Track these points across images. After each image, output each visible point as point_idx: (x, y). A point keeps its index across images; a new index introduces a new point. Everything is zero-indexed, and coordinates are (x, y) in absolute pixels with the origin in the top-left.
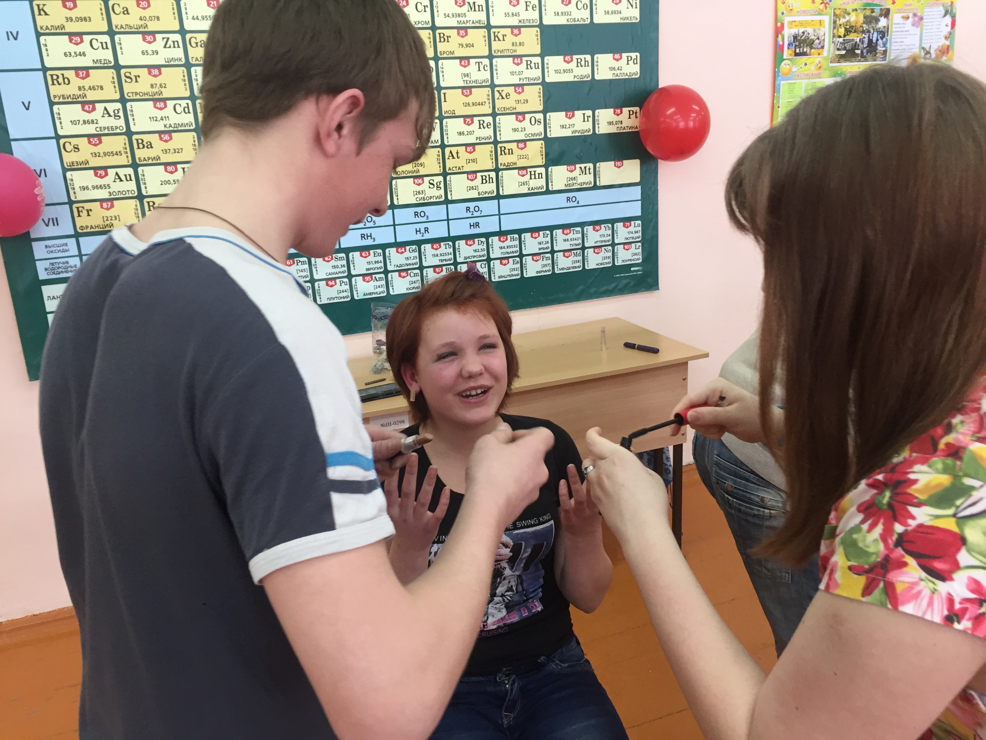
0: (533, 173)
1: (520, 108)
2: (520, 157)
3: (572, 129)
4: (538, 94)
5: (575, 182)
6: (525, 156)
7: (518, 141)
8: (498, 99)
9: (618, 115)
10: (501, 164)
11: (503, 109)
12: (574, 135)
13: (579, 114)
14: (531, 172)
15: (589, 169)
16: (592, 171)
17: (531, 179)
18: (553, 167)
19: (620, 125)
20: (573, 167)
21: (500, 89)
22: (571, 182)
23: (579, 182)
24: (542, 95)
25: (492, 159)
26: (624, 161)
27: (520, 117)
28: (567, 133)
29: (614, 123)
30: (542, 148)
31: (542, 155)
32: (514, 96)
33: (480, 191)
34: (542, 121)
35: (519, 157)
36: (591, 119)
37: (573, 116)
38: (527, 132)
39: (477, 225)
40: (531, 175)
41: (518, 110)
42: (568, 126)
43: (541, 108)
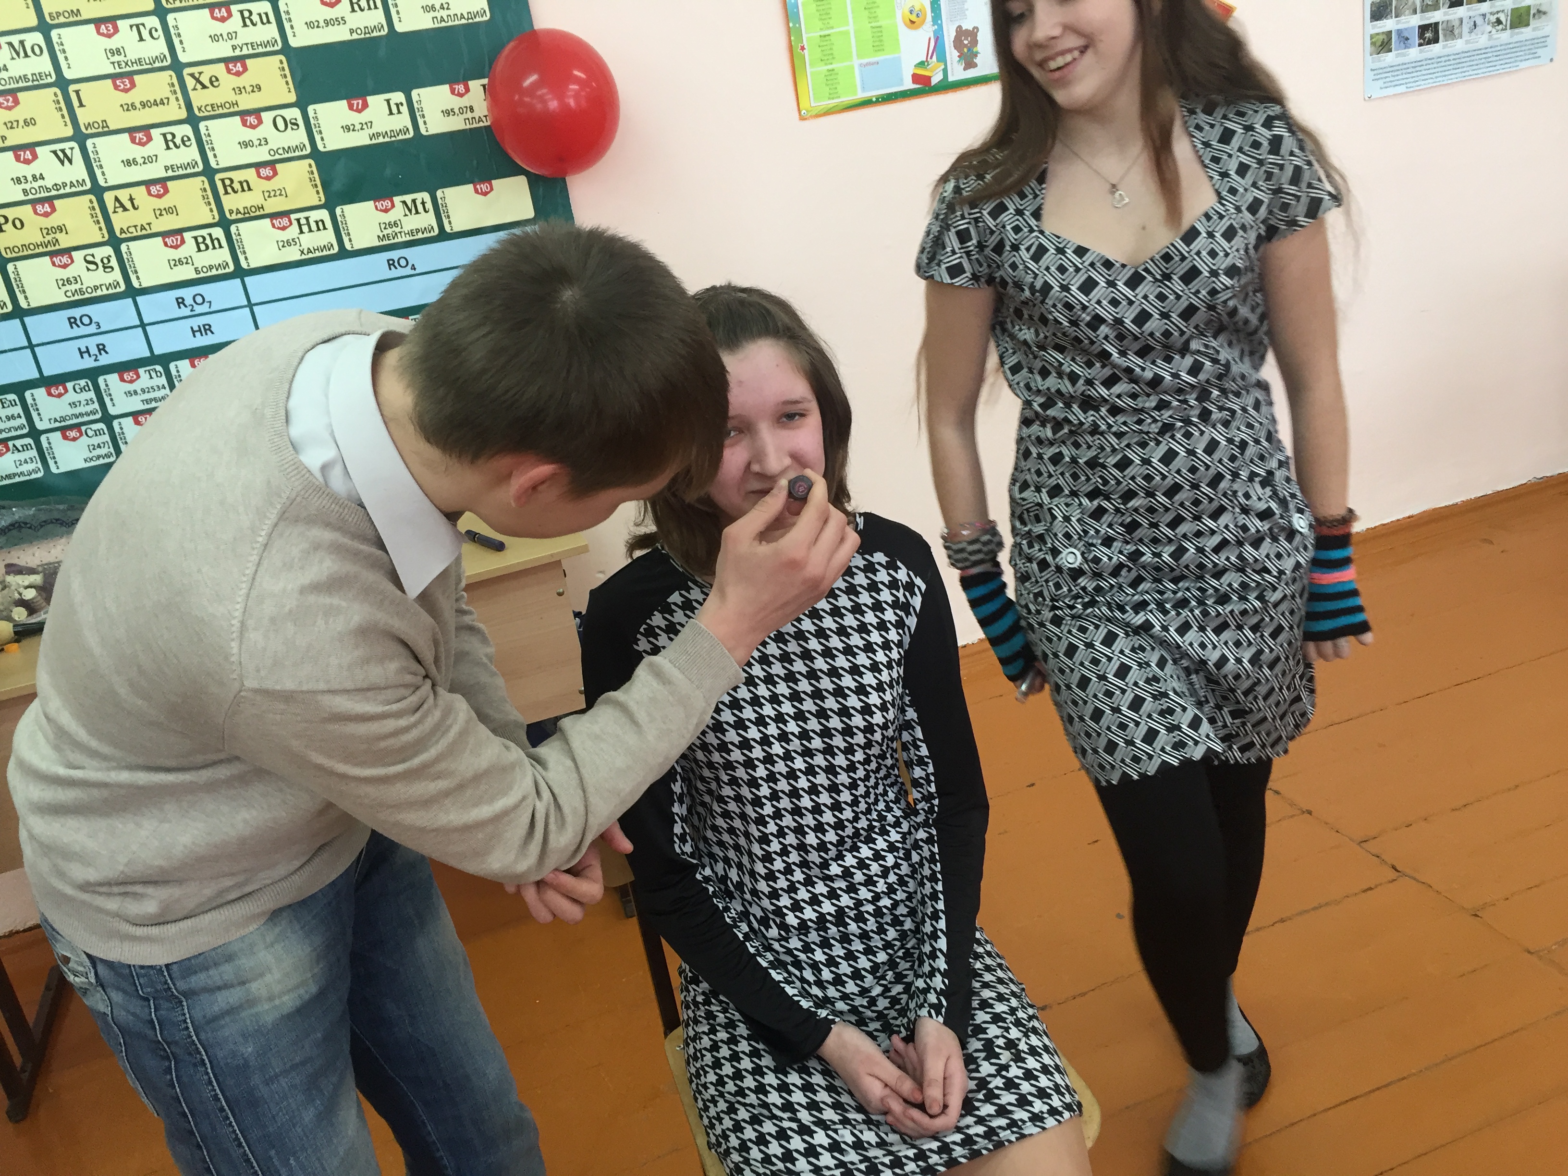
0: (303, 221)
1: (247, 102)
2: (269, 195)
3: (368, 132)
4: (279, 73)
5: (398, 230)
6: (278, 193)
7: (258, 166)
8: (195, 89)
9: (461, 95)
10: (231, 212)
11: (209, 108)
12: (374, 141)
13: (376, 101)
14: (298, 220)
15: (423, 203)
16: (429, 205)
17: (302, 232)
18: (344, 207)
19: (469, 115)
20: (387, 203)
21: (195, 70)
22: (389, 231)
23: (406, 228)
24: (287, 72)
25: (209, 204)
27: (252, 120)
28: (360, 139)
29: (457, 111)
30: (312, 173)
31: (316, 186)
32: (228, 81)
33: (199, 264)
34: (300, 122)
35: (267, 194)
36: (404, 109)
37: (365, 105)
38: (273, 145)
39: (207, 329)
40: (300, 226)
41: (242, 107)
42: (358, 127)
43: (292, 98)
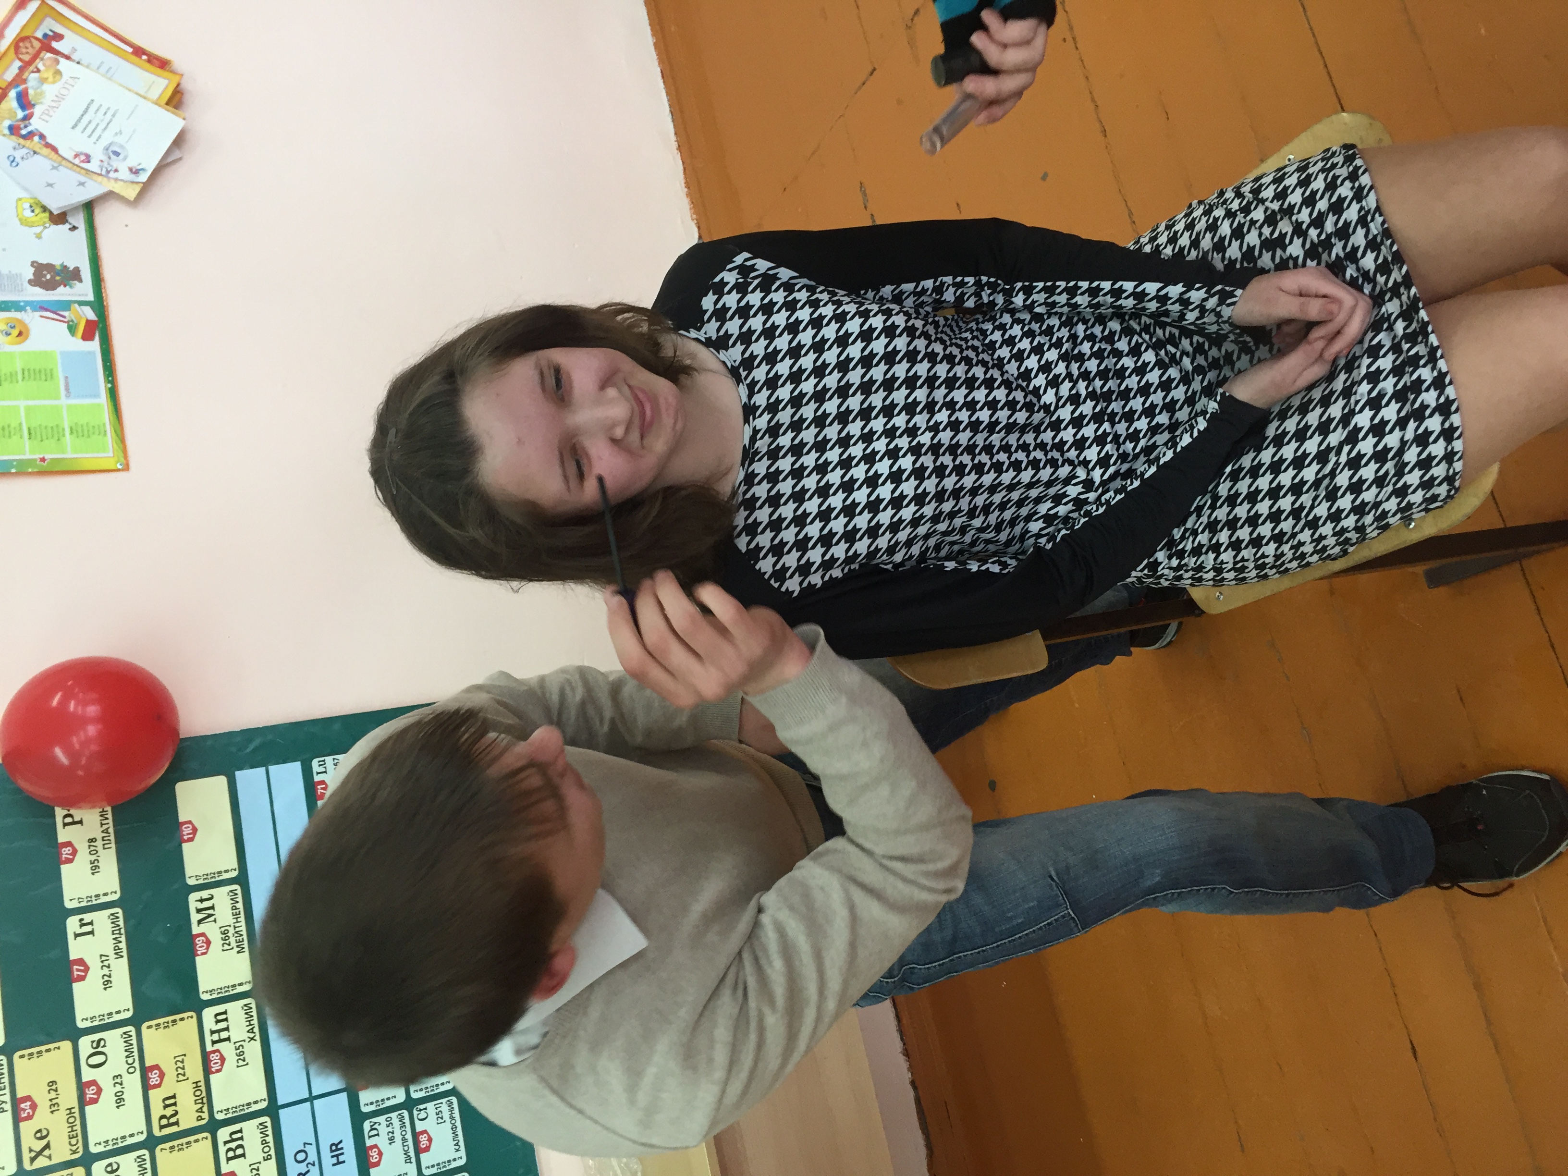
0: (216, 1037)
1: (69, 1097)
2: (182, 1075)
3: (112, 960)
4: (35, 1060)
5: (232, 931)
6: (180, 1064)
7: (146, 1087)
8: (50, 1157)
9: (75, 852)
10: (200, 1118)
11: (74, 1141)
12: (125, 954)
13: (76, 949)
14: (214, 1042)
15: (202, 900)
16: (205, 894)
17: (228, 1039)
18: (201, 990)
19: (99, 843)
20: (199, 941)
21: (26, 1156)
22: (232, 940)
23: (231, 921)
24: (34, 1050)
25: (188, 1143)
26: (182, 819)
27: (90, 1093)
28: (121, 969)
29: (93, 858)
30: (158, 1025)
31: (174, 1021)
32: (42, 1118)
33: (260, 1156)
34: (96, 1037)
35: (181, 1078)
36: (87, 917)
37: (81, 962)
38: (122, 1069)
39: (336, 1148)
40: (220, 1041)
41: (74, 1103)
42: (106, 971)
43: (66, 1045)
